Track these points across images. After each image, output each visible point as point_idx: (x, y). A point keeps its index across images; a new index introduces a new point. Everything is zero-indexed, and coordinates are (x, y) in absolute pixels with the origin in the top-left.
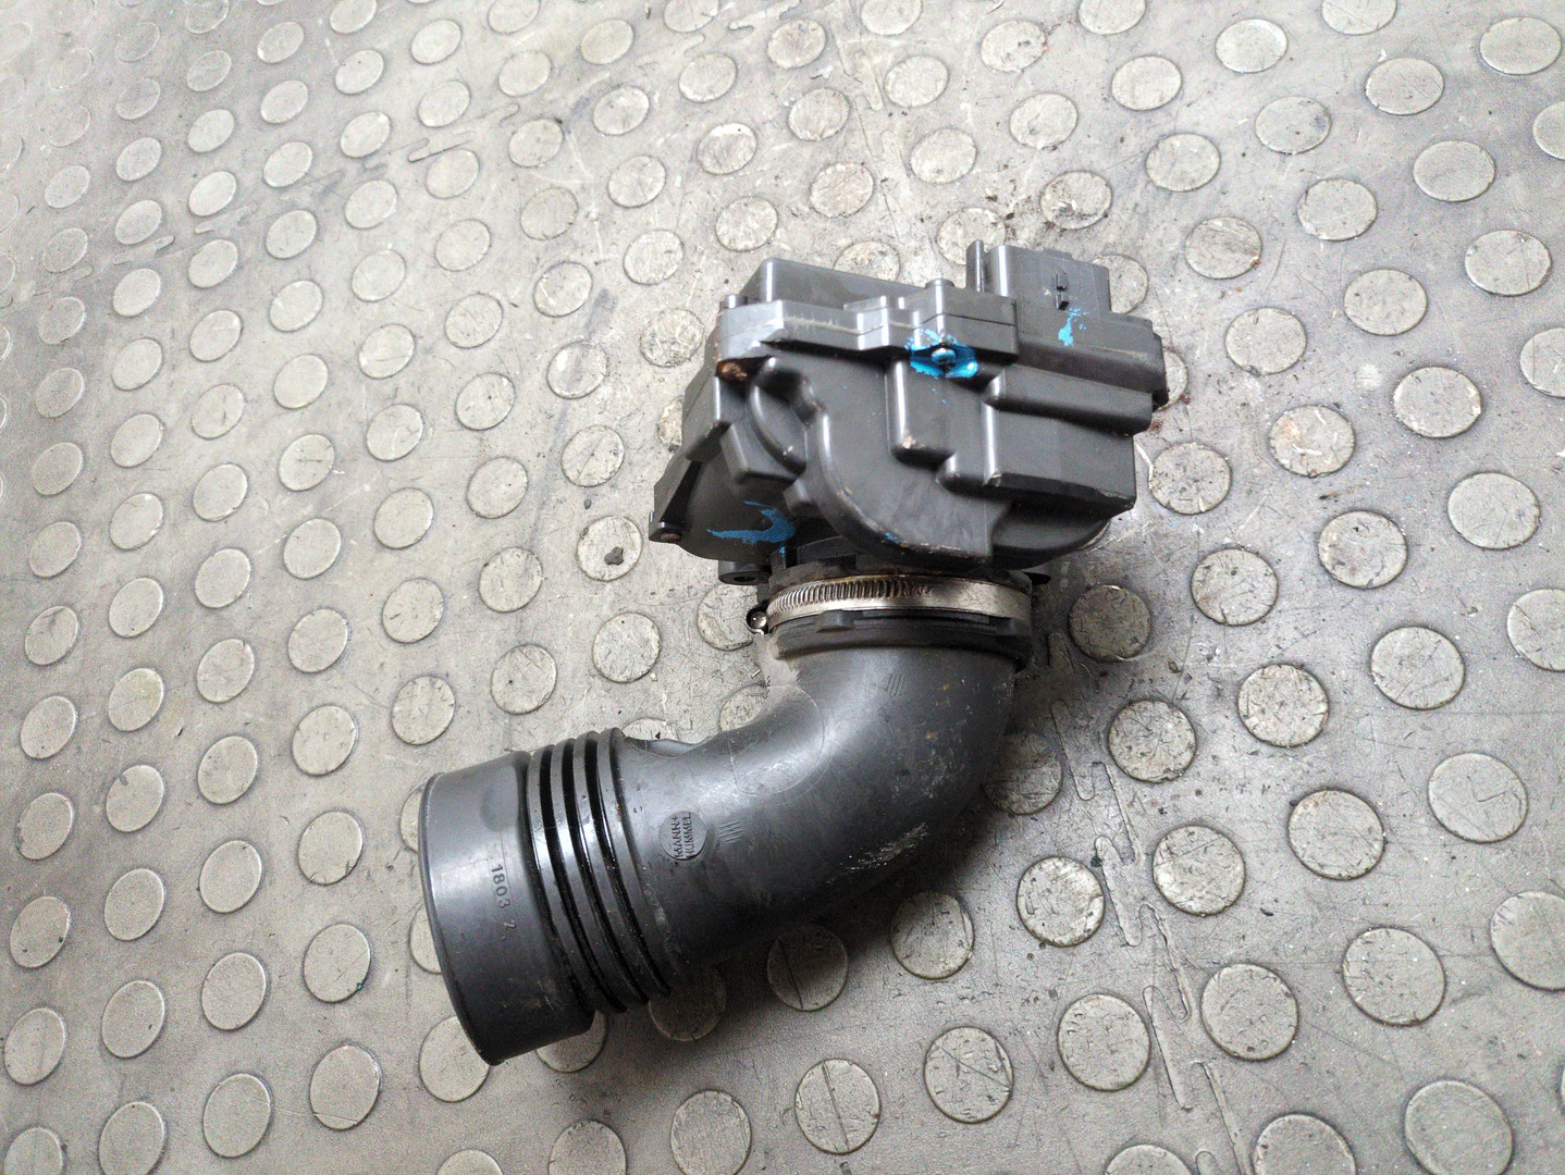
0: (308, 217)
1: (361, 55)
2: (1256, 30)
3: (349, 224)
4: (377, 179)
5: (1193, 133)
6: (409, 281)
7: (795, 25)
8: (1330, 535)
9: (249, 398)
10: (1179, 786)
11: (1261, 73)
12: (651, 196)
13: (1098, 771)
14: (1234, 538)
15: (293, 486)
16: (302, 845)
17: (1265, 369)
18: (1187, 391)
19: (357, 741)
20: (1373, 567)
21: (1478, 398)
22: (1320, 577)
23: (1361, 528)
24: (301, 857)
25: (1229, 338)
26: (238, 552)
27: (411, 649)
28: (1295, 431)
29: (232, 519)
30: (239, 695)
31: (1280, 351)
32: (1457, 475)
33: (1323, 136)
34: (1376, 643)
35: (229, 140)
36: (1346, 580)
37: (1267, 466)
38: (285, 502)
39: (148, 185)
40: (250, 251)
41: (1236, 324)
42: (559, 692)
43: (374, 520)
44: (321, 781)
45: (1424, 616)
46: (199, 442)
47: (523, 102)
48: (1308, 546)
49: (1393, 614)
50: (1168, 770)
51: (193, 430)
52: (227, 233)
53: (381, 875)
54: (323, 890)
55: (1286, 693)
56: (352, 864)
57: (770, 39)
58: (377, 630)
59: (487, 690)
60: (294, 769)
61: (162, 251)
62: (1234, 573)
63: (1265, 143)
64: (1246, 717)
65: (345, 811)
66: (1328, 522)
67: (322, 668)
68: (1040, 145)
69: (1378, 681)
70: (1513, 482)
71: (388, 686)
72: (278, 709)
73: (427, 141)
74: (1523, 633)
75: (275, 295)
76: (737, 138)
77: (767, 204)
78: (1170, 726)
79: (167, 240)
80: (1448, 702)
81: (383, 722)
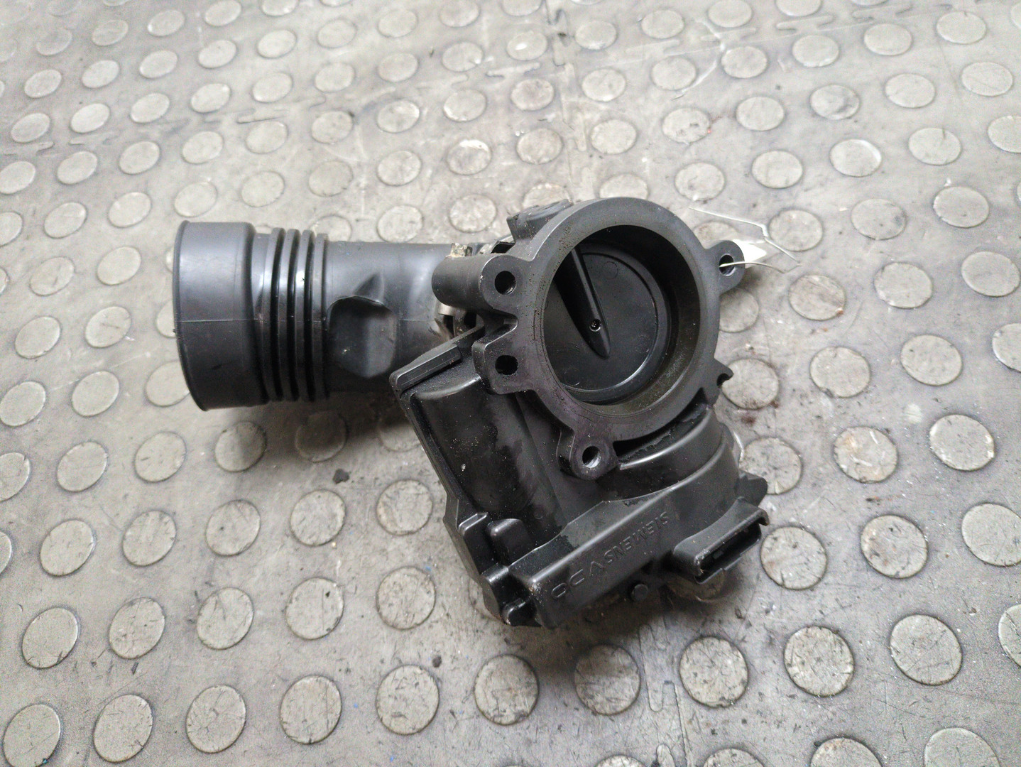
0: (155, 147)
1: (222, 43)
2: (861, 147)
3: (184, 159)
4: (212, 130)
5: (806, 210)
6: (217, 207)
7: (534, 81)
8: (871, 531)
9: (78, 270)
10: (731, 713)
11: (859, 178)
12: (407, 180)
13: (668, 688)
14: (798, 519)
15: (94, 342)
16: (29, 631)
17: (838, 392)
18: (777, 399)
19: (92, 554)
20: (901, 562)
21: (992, 445)
22: (860, 563)
23: (895, 529)
24: (25, 641)
25: (814, 365)
26: (39, 387)
27: (152, 487)
28: (854, 444)
29: (41, 359)
30: (10, 498)
31: (850, 381)
32: (971, 501)
33: (900, 230)
34: (896, 623)
35: (111, 83)
36: (879, 568)
37: (830, 467)
38: (84, 354)
39: (44, 103)
40: (107, 163)
41: (820, 355)
42: (257, 544)
43: (148, 379)
44: (57, 580)
45: (935, 608)
46: (31, 296)
47: (330, 97)
48: (853, 536)
49: (913, 602)
50: (723, 698)
51: (30, 286)
52: (93, 148)
53: (85, 668)
54: (37, 672)
55: (822, 651)
56: (63, 655)
57: (513, 87)
58: (129, 467)
59: (202, 531)
60: (38, 567)
61: (42, 152)
62: (795, 547)
63: (858, 227)
64: (790, 665)
65: (70, 609)
66: (870, 519)
67: (80, 489)
68: (695, 198)
69: (894, 655)
70: (1012, 514)
71: (127, 512)
72: (37, 515)
73: (253, 110)
74: (1010, 637)
75: (116, 198)
76: (477, 151)
77: (490, 202)
78: (729, 662)
79: (47, 144)
80: (947, 682)
81: (115, 543)
